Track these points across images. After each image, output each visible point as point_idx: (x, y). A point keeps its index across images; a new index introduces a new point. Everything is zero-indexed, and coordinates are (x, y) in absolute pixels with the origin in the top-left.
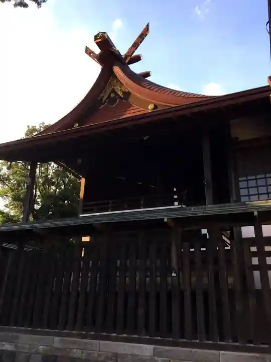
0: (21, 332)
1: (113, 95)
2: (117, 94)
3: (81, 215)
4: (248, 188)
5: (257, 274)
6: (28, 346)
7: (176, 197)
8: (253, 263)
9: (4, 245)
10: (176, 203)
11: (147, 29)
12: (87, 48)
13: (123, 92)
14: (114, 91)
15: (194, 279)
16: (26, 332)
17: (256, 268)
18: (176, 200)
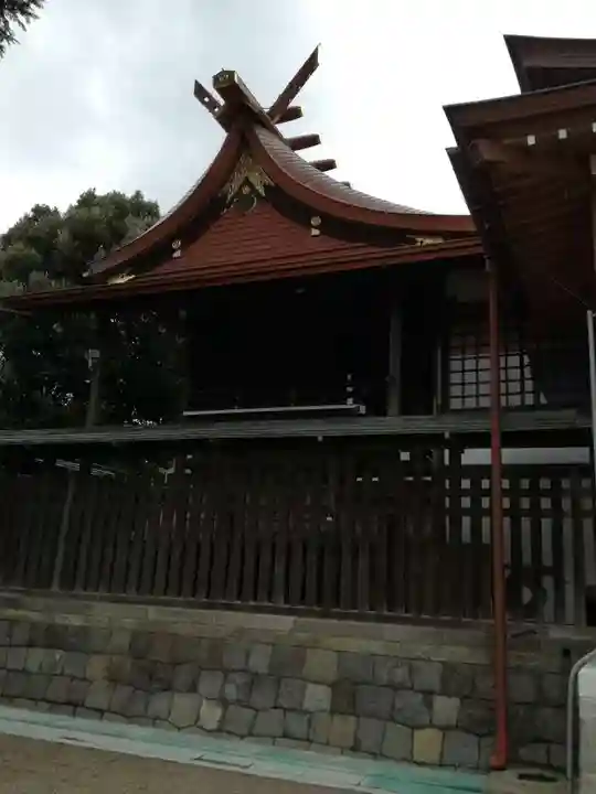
0: (94, 598)
1: (246, 190)
2: (253, 189)
3: (185, 413)
4: (464, 384)
5: (467, 522)
6: (106, 620)
7: (350, 389)
8: (463, 505)
10: (350, 401)
13: (264, 186)
14: (247, 182)
15: (358, 529)
16: (102, 599)
17: (466, 512)
18: (350, 395)
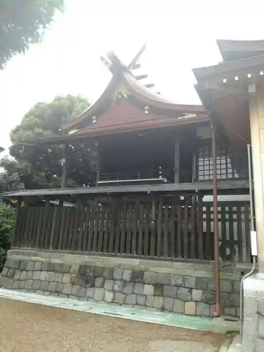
0: (65, 253)
1: (120, 96)
2: (122, 96)
3: (98, 182)
4: (204, 170)
5: (205, 223)
6: (70, 261)
7: (160, 172)
8: (203, 217)
9: (51, 202)
10: (160, 177)
11: (144, 48)
12: (101, 57)
13: (127, 95)
14: (120, 93)
18: (160, 175)
